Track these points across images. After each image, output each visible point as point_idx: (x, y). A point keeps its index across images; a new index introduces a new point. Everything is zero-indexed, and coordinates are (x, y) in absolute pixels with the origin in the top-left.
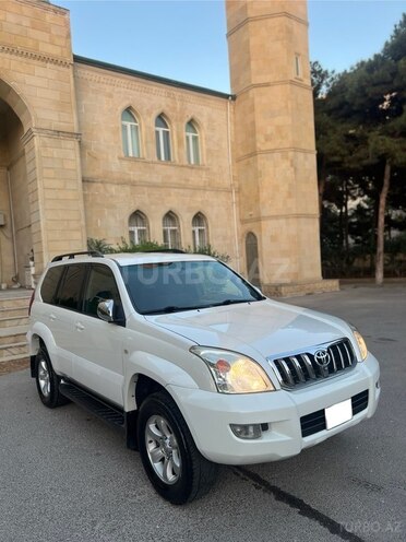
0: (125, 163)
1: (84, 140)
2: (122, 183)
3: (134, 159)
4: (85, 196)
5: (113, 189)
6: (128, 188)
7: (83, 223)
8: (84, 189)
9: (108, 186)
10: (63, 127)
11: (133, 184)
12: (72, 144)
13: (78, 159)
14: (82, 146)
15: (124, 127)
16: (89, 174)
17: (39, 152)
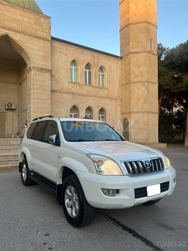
0: (70, 84)
1: (53, 73)
2: (68, 93)
3: (75, 83)
4: (52, 98)
5: (64, 95)
6: (71, 96)
7: (50, 109)
8: (51, 94)
9: (62, 94)
10: (44, 67)
11: (73, 94)
12: (48, 75)
13: (50, 81)
14: (52, 76)
15: (71, 69)
16: (54, 88)
17: (33, 77)
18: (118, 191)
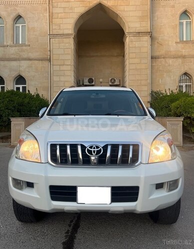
0: (180, 45)
1: (154, 34)
2: (176, 57)
3: (187, 42)
4: (152, 67)
5: (170, 61)
6: (180, 60)
7: (149, 81)
8: (152, 61)
9: (167, 60)
11: (184, 57)
14: (152, 38)
15: (181, 24)
16: (156, 54)
17: (129, 45)
18: (30, 185)
